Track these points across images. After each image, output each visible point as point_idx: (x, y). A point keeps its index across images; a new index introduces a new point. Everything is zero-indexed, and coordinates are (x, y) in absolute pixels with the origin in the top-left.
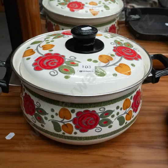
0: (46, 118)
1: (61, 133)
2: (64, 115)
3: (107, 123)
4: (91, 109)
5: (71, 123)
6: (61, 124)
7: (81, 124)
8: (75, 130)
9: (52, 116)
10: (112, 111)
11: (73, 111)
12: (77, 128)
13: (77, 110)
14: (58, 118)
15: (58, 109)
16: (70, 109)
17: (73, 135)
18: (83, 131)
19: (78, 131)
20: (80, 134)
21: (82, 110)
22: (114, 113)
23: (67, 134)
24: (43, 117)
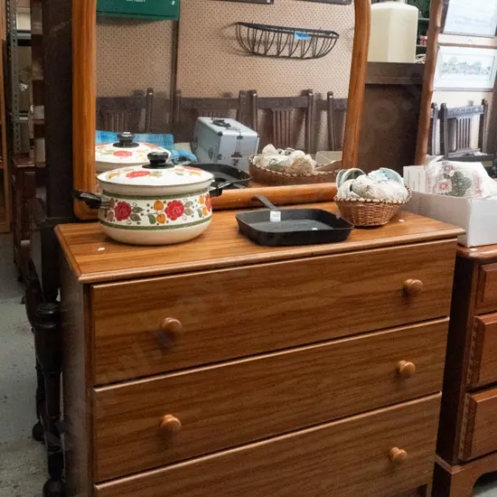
0: (142, 215)
1: (155, 225)
2: (157, 207)
3: (189, 212)
4: (178, 200)
5: (164, 213)
6: (156, 216)
7: (171, 213)
8: (167, 219)
9: (148, 211)
10: (192, 203)
11: (165, 202)
12: (168, 216)
13: (168, 201)
14: (152, 211)
15: (152, 202)
16: (162, 201)
17: (166, 224)
18: (173, 219)
19: (169, 220)
20: (172, 223)
21: (171, 201)
22: (194, 205)
23: (161, 225)
24: (139, 214)
